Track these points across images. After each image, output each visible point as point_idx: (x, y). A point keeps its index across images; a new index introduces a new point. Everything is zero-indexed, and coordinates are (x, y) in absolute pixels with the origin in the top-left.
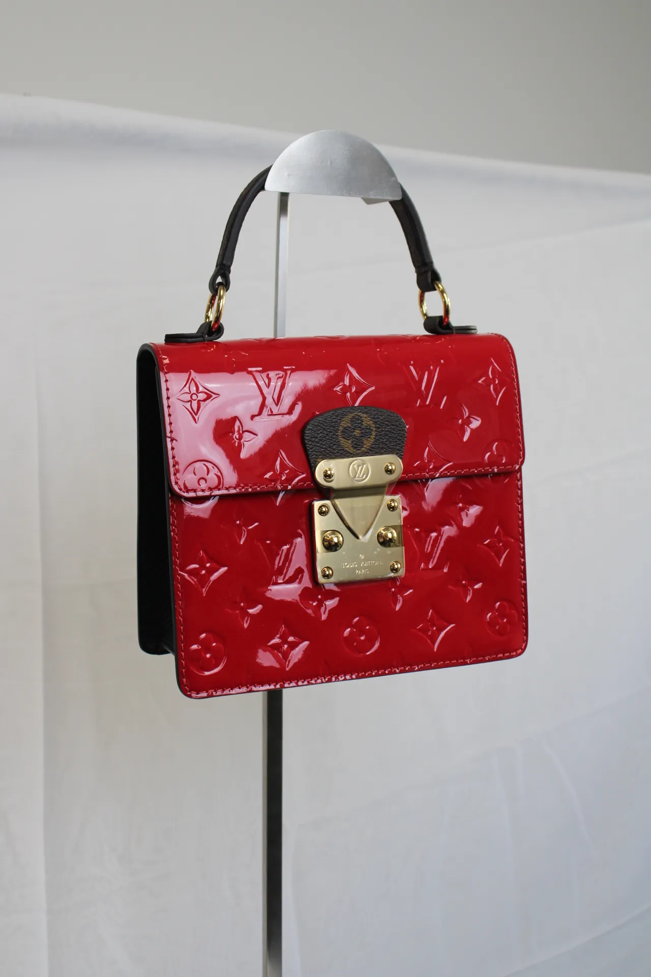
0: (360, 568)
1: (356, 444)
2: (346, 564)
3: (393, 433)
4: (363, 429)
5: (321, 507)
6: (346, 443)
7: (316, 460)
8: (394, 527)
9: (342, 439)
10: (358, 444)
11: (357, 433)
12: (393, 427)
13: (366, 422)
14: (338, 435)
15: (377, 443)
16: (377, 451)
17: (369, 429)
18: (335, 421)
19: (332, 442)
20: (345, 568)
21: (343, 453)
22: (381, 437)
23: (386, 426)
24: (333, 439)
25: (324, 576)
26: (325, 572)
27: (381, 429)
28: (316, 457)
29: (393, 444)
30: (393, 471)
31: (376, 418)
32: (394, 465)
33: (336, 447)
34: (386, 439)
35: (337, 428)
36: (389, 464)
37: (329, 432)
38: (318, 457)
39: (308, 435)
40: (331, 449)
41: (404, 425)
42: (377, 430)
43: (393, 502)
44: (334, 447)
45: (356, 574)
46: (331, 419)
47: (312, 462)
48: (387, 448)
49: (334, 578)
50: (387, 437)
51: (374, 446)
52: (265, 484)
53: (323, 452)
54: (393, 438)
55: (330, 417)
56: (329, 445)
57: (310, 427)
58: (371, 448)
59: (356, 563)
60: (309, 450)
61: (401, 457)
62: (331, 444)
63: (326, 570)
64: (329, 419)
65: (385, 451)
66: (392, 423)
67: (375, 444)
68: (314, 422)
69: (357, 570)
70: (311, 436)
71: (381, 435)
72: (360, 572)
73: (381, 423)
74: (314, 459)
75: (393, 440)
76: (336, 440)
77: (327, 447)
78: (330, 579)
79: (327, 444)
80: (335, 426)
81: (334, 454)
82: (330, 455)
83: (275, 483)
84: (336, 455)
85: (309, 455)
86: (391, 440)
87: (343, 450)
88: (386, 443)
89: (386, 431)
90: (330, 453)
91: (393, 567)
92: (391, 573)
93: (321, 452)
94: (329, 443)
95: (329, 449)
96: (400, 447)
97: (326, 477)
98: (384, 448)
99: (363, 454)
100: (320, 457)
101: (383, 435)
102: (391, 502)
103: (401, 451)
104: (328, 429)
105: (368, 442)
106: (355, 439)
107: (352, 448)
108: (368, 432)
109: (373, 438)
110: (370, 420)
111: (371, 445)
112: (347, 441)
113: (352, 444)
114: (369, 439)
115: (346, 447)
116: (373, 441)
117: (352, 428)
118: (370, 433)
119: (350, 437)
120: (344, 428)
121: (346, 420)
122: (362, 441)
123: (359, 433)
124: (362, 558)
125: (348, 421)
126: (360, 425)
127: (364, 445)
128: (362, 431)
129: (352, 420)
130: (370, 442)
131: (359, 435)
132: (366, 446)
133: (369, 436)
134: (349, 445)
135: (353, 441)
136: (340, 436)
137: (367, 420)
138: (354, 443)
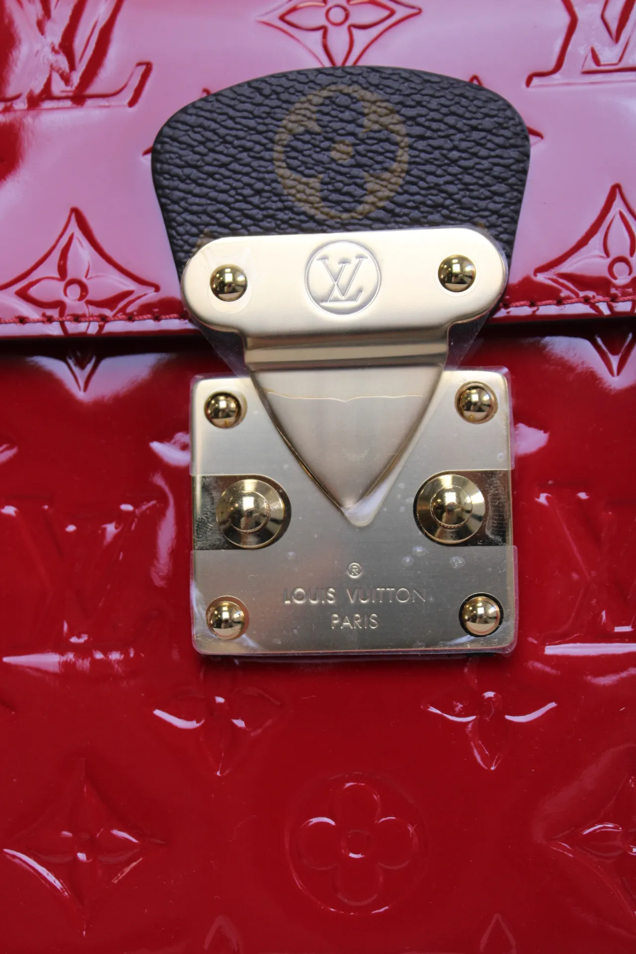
0: (343, 608)
1: (338, 191)
2: (300, 590)
3: (475, 155)
4: (363, 141)
5: (216, 396)
6: (301, 187)
7: (192, 240)
8: (483, 480)
9: (287, 173)
10: (346, 189)
11: (341, 152)
12: (476, 135)
13: (373, 117)
14: (271, 160)
15: (414, 189)
16: (415, 214)
17: (387, 140)
18: (264, 112)
19: (252, 181)
20: (293, 605)
21: (291, 219)
22: (429, 168)
23: (452, 131)
24: (254, 175)
25: (215, 626)
26: (220, 612)
27: (431, 142)
28: (194, 230)
29: (475, 194)
30: (466, 279)
31: (413, 103)
32: (471, 263)
33: (264, 200)
34: (450, 174)
35: (270, 134)
36: (455, 259)
37: (240, 149)
38: (201, 232)
39: (167, 159)
40: (249, 207)
41: (519, 128)
42: (415, 145)
43: (474, 391)
44: (256, 200)
45: (331, 628)
46: (248, 107)
47: (181, 247)
48: (452, 205)
49: (251, 636)
50: (454, 169)
51: (401, 199)
52: (17, 315)
53: (219, 216)
54: (477, 174)
55: (243, 99)
56: (239, 191)
57: (177, 131)
58: (391, 206)
59: (332, 593)
60: (170, 207)
61: (505, 237)
62: (246, 187)
63: (225, 609)
64: (241, 106)
65: (443, 216)
66: (474, 122)
67: (406, 192)
68: (191, 115)
69: (336, 616)
70: (178, 161)
71: (432, 163)
72: (348, 624)
73: (433, 120)
74: (186, 237)
75: (475, 180)
76: (266, 176)
77: (231, 200)
78: (237, 640)
79: (235, 189)
80: (261, 128)
81: (256, 223)
82: (245, 227)
83: (54, 313)
84: (264, 224)
85: (169, 223)
86: (467, 179)
87: (290, 209)
88: (451, 188)
89: (450, 150)
90: (242, 218)
91: (472, 611)
92: (462, 636)
93: (214, 214)
94: (239, 185)
95: (237, 205)
96: (503, 204)
97: (218, 289)
98: (443, 206)
99: (361, 222)
100: (206, 230)
101: (436, 162)
102: (468, 391)
103: (506, 219)
104: (238, 138)
105: (382, 185)
106: (332, 174)
107: (322, 204)
108: (381, 150)
109: (399, 170)
110: (392, 112)
111: (392, 194)
112: (304, 180)
113: (322, 191)
114: (387, 175)
115: (300, 200)
116: (401, 181)
117: (324, 137)
118: (388, 155)
119: (316, 168)
120: (296, 137)
121: (300, 109)
122: (359, 181)
123: (348, 154)
124: (355, 575)
125: (308, 113)
126: (351, 127)
127: (367, 193)
128: (361, 148)
129: (326, 109)
130: (390, 183)
131: (349, 161)
132: (376, 197)
133: (386, 165)
134: (313, 192)
135: (327, 180)
136: (277, 163)
137: (379, 110)
138: (330, 187)
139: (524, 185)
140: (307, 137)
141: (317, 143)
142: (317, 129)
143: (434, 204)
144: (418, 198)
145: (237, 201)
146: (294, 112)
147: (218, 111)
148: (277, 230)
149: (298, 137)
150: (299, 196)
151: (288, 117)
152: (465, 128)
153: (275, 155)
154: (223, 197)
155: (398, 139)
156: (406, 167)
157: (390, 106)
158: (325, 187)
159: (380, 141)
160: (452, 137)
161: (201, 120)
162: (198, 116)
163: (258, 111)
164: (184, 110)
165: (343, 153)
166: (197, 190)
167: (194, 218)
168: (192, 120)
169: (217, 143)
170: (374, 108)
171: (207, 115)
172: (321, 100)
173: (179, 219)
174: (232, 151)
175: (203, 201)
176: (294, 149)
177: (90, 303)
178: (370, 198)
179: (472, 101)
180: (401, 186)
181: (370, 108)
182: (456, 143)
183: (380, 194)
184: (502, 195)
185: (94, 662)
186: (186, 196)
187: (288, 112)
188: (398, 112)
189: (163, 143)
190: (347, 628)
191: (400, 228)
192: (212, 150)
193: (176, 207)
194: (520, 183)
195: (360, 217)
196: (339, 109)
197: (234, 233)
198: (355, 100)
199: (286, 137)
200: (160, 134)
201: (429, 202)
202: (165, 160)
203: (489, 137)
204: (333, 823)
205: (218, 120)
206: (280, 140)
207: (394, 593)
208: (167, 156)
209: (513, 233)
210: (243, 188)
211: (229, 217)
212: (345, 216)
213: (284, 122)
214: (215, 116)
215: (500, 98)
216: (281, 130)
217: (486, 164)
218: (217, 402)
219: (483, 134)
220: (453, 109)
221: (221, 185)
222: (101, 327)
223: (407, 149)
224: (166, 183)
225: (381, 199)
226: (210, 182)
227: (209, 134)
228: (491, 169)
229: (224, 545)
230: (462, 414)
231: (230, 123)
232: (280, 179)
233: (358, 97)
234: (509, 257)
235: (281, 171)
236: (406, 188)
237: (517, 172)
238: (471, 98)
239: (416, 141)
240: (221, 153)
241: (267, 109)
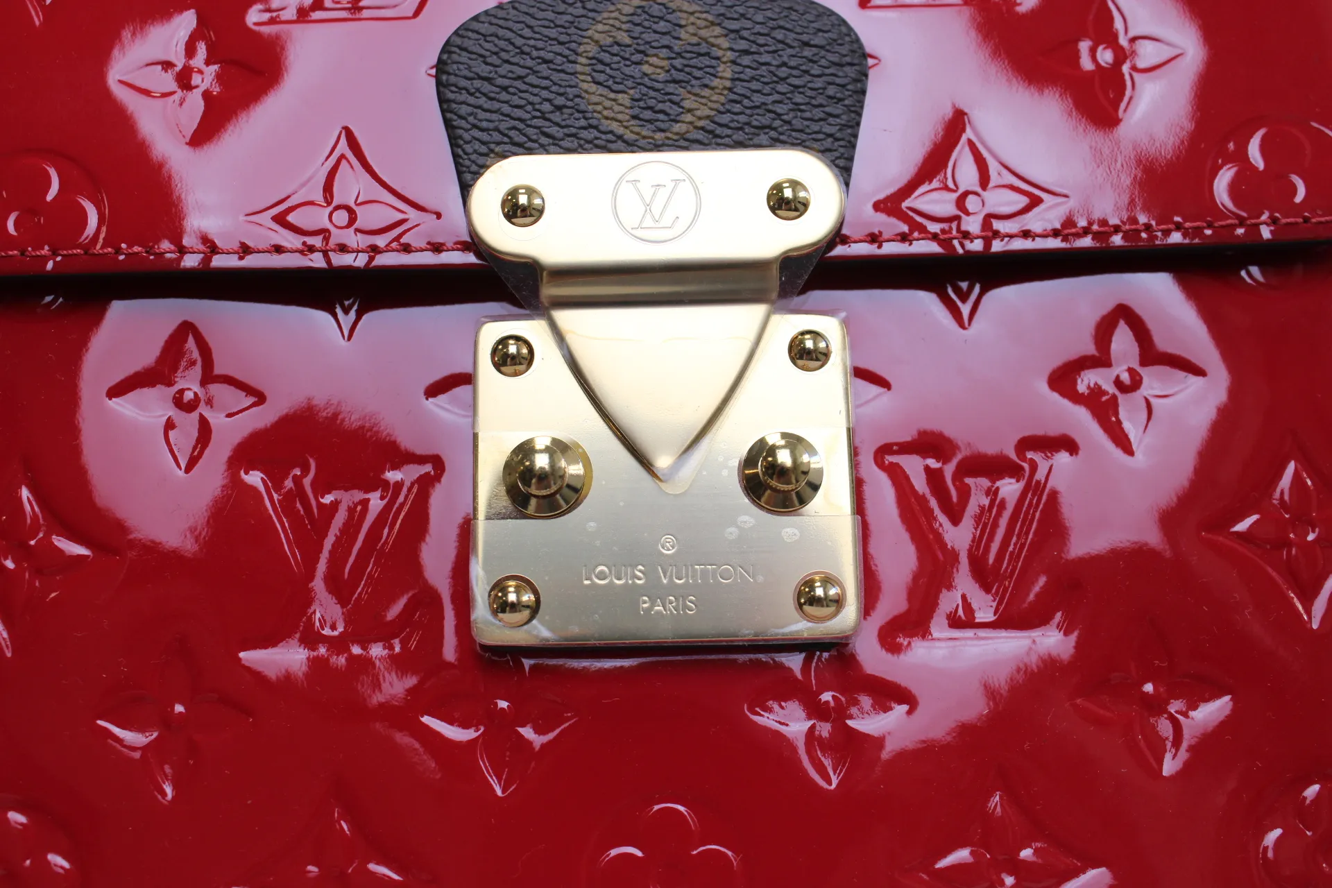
0: (655, 589)
1: (650, 109)
2: (602, 567)
3: (807, 72)
4: (679, 55)
5: (503, 341)
6: (608, 103)
7: (481, 160)
9: (593, 88)
10: (660, 106)
11: (655, 66)
12: (807, 52)
13: (691, 29)
14: (574, 74)
15: (737, 108)
16: (739, 136)
17: (707, 54)
18: (566, 21)
19: (552, 96)
20: (594, 585)
21: (597, 138)
22: (755, 85)
23: (780, 46)
24: (554, 88)
25: (499, 611)
26: (506, 594)
27: (756, 57)
28: (484, 149)
29: (808, 115)
30: (799, 206)
31: (736, 16)
32: (805, 189)
33: (566, 116)
34: (778, 93)
35: (573, 45)
36: (785, 182)
37: (540, 61)
38: (492, 151)
39: (455, 71)
40: (548, 124)
41: (855, 46)
42: (739, 61)
43: (807, 336)
44: (556, 117)
45: (640, 613)
46: (551, 15)
47: (468, 167)
48: (782, 126)
49: (542, 623)
50: (782, 88)
51: (725, 119)
52: (272, 244)
53: (512, 133)
54: (809, 93)
55: (543, 6)
56: (537, 107)
57: (466, 40)
58: (711, 126)
59: (640, 571)
60: (455, 123)
61: (841, 162)
62: (544, 103)
63: (511, 589)
64: (541, 15)
65: (772, 139)
66: (805, 38)
67: (729, 111)
68: (483, 22)
69: (645, 598)
70: (466, 73)
71: (758, 80)
72: (661, 608)
73: (759, 34)
74: (474, 157)
75: (807, 100)
76: (568, 90)
77: (528, 116)
78: (526, 627)
79: (532, 104)
80: (563, 38)
81: (557, 142)
82: (542, 146)
83: (317, 241)
84: (564, 144)
85: (454, 141)
86: (799, 99)
87: (596, 127)
88: (780, 109)
89: (778, 66)
90: (540, 136)
91: (809, 592)
92: (798, 622)
93: (506, 132)
94: (536, 100)
95: (535, 122)
96: (838, 127)
97: (511, 213)
98: (770, 127)
99: (676, 143)
100: (497, 149)
101: (762, 79)
102: (800, 337)
103: (842, 143)
104: (537, 49)
105: (700, 103)
106: (645, 90)
107: (633, 122)
108: (700, 65)
109: (721, 87)
110: (713, 24)
111: (713, 113)
112: (612, 95)
113: (631, 108)
114: (706, 92)
115: (607, 118)
116: (722, 99)
117: (635, 49)
118: (708, 70)
119: (626, 82)
120: (602, 49)
121: (609, 18)
122: (674, 98)
123: (662, 68)
124: (669, 550)
125: (617, 24)
126: (666, 40)
127: (684, 111)
128: (678, 63)
129: (636, 19)
130: (711, 101)
131: (662, 76)
132: (694, 116)
133: (706, 81)
134: (622, 108)
135: (637, 96)
136: (582, 77)
137: (699, 22)
138: (642, 104)
139: (862, 107)
140: (616, 49)
141: (627, 56)
142: (628, 41)
143: (760, 125)
144: (742, 118)
145: (535, 117)
146: (600, 22)
147: (514, 18)
148: (579, 150)
149: (604, 48)
150: (606, 113)
151: (594, 27)
152: (795, 44)
153: (579, 68)
154: (518, 113)
155: (720, 53)
156: (728, 84)
157: (710, 18)
158: (636, 104)
159: (700, 55)
160: (780, 53)
161: (493, 29)
162: (491, 24)
163: (562, 20)
164: (476, 18)
165: (656, 67)
166: (488, 105)
167: (484, 136)
168: (484, 28)
169: (512, 54)
170: (692, 19)
171: (501, 22)
172: (631, 10)
173: (467, 136)
174: (529, 63)
175: (494, 117)
176: (601, 62)
177: (357, 230)
178: (689, 117)
179: (802, 14)
180: (723, 104)
181: (687, 19)
182: (785, 59)
183: (698, 113)
184: (837, 116)
185: (352, 659)
186: (475, 110)
187: (594, 22)
188: (719, 24)
189: (450, 53)
190: (658, 612)
191: (721, 150)
192: (507, 62)
193: (463, 123)
194: (857, 104)
195: (675, 137)
196: (652, 19)
197: (530, 151)
198: (670, 11)
199: (592, 49)
200: (448, 43)
201: (755, 123)
202: (451, 71)
203: (823, 53)
204: (639, 854)
205: (514, 29)
206: (586, 52)
207: (714, 571)
208: (455, 66)
209: (851, 159)
210: (541, 103)
211: (525, 135)
212: (659, 136)
213: (590, 33)
214: (510, 24)
215: (832, 13)
216: (586, 40)
217: (819, 83)
218: (506, 346)
219: (815, 50)
220: (782, 23)
221: (516, 100)
222: (371, 259)
223: (729, 64)
224: (451, 96)
225: (700, 118)
226: (504, 96)
227: (502, 44)
228: (825, 89)
229: (511, 513)
230: (795, 364)
231: (527, 32)
232: (584, 95)
233: (675, 8)
234: (847, 184)
235: (585, 86)
236: (727, 107)
237: (855, 92)
238: (801, 12)
239: (740, 56)
240: (517, 64)
241: (569, 18)
